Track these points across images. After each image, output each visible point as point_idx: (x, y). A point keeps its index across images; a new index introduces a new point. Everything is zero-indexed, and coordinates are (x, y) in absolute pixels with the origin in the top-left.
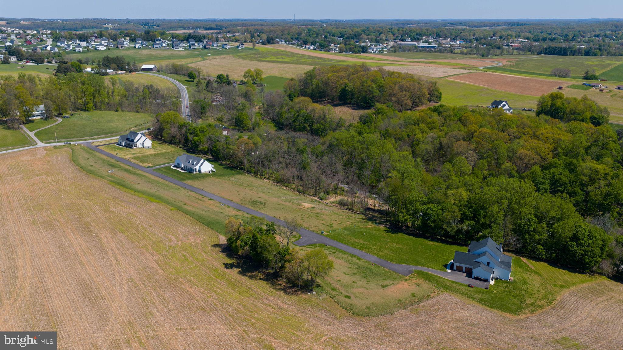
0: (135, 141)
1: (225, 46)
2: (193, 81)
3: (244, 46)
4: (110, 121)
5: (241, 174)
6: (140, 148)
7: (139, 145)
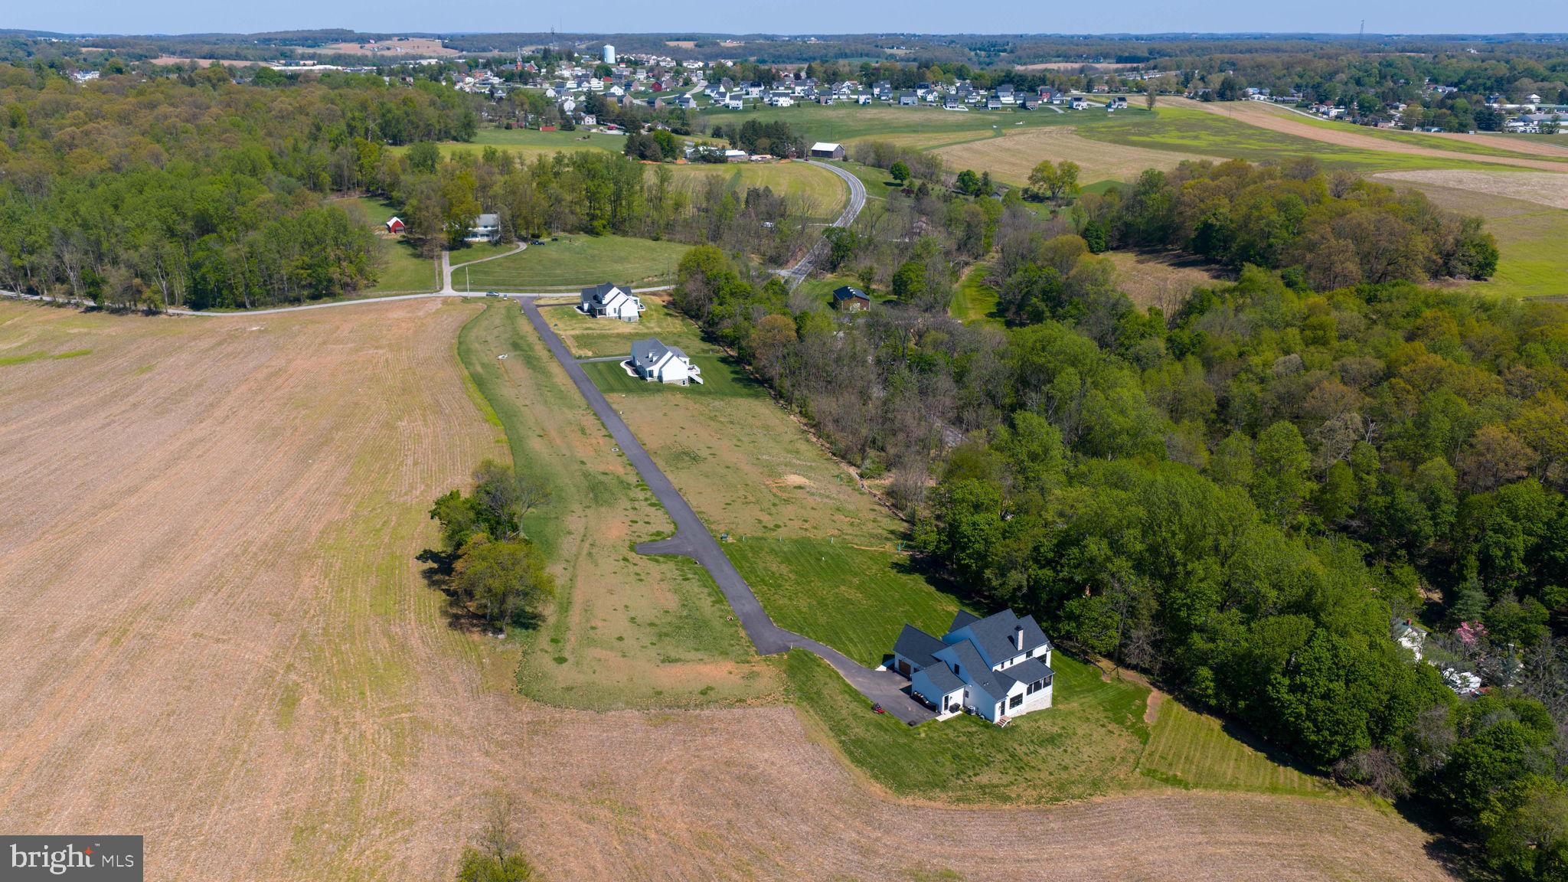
0: (604, 302)
1: (1075, 104)
2: (901, 185)
3: (1125, 105)
4: (621, 260)
5: (757, 396)
6: (611, 319)
7: (610, 311)
